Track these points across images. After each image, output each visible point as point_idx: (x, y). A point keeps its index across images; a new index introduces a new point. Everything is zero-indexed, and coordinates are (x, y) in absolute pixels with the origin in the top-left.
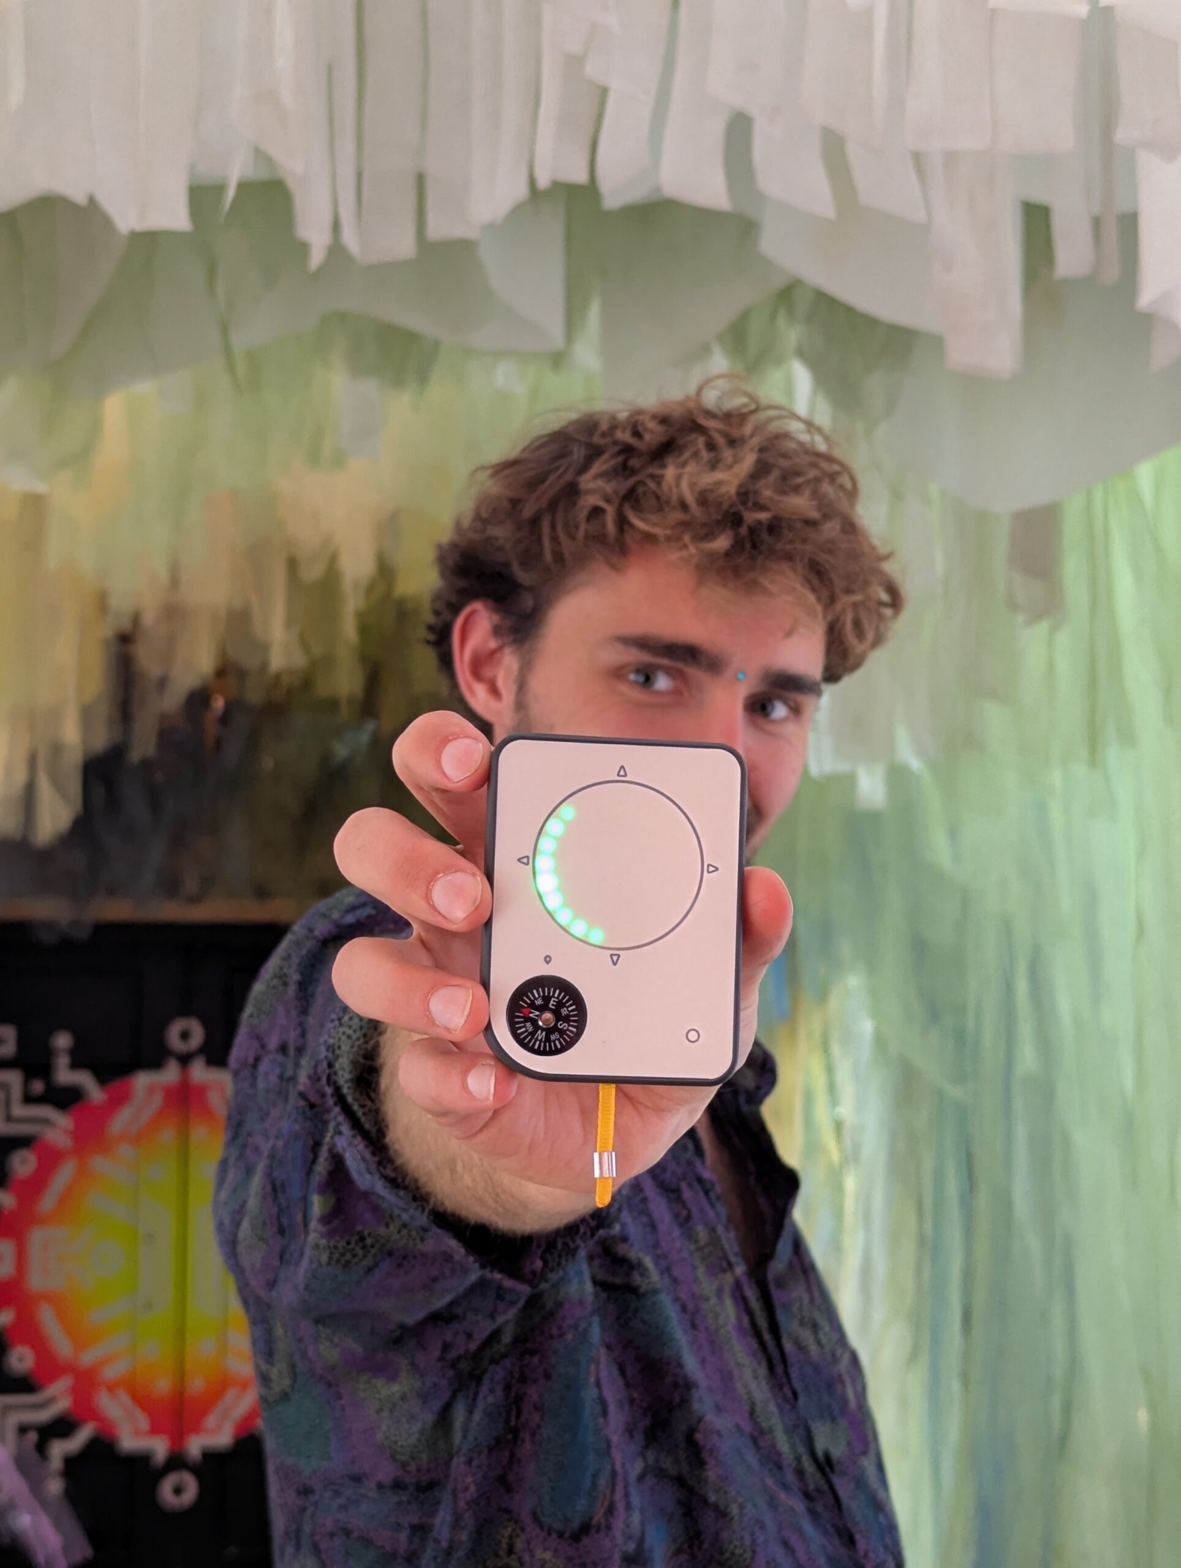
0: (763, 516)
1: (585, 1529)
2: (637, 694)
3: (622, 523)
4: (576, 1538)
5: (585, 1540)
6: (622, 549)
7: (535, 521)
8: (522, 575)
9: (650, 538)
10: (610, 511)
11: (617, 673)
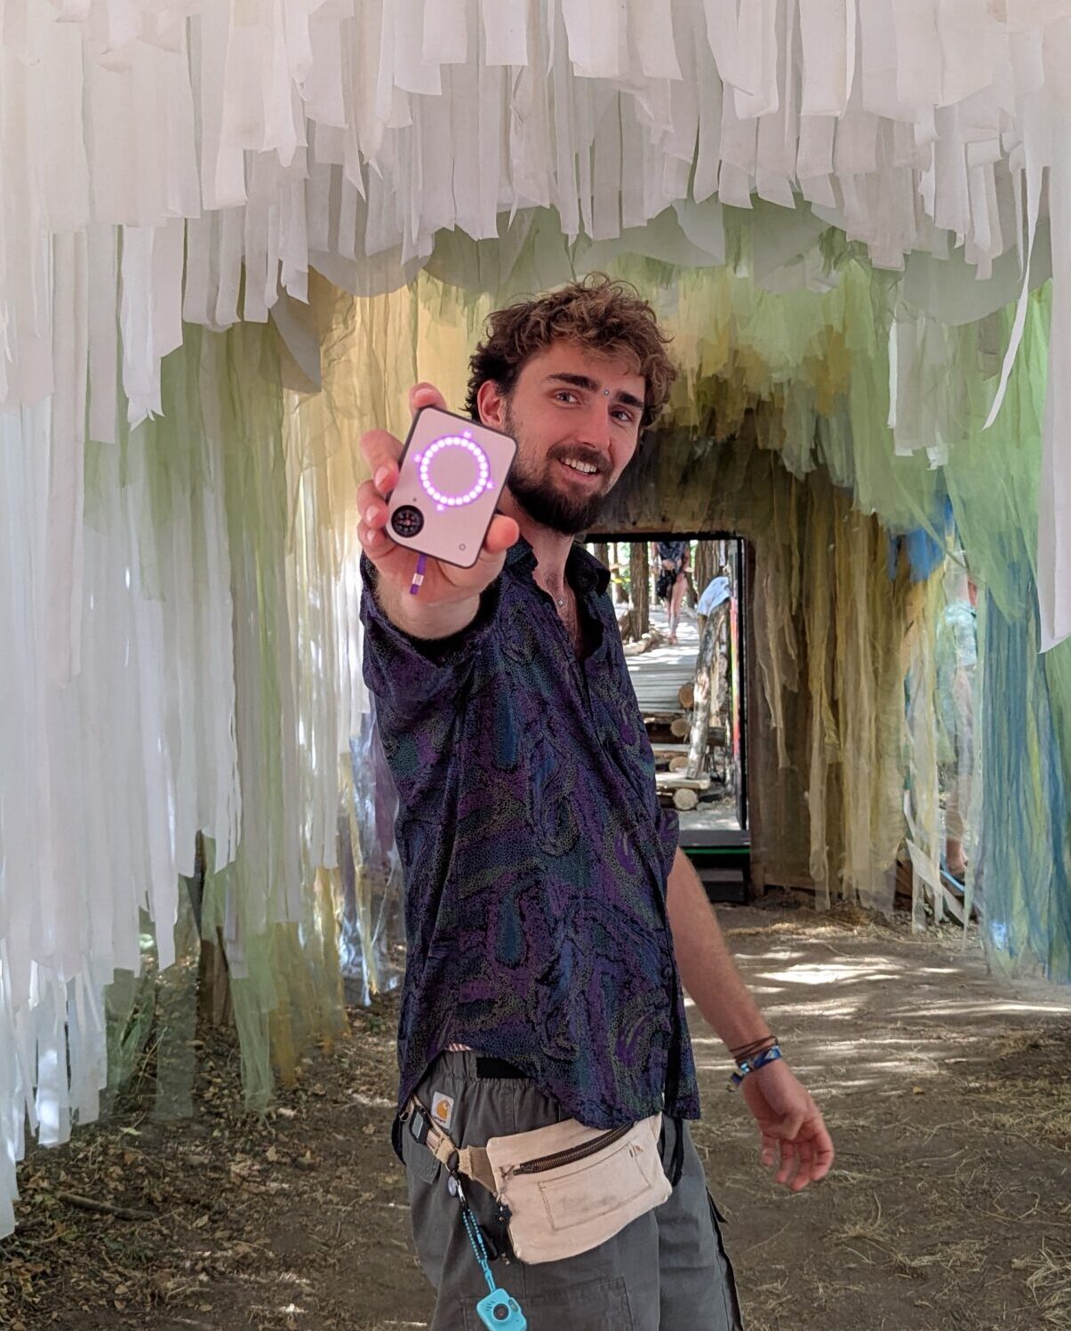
0: (615, 320)
1: (515, 768)
2: (561, 403)
3: (549, 328)
4: (512, 772)
5: (516, 773)
6: (549, 341)
7: (512, 336)
8: (510, 360)
9: (562, 334)
10: (543, 323)
11: (551, 394)
